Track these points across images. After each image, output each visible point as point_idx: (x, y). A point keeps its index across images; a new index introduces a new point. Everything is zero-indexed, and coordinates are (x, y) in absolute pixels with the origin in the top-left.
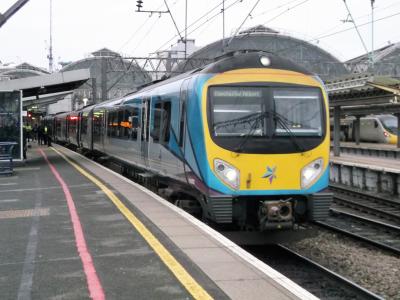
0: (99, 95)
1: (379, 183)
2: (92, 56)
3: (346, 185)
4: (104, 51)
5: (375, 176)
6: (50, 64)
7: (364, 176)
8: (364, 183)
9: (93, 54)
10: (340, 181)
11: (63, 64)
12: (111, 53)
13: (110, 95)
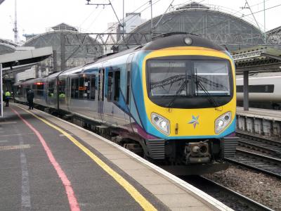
0: (59, 63)
1: (272, 129)
2: (53, 30)
3: (250, 132)
4: (63, 26)
5: (269, 124)
6: (16, 36)
7: (262, 125)
8: (262, 130)
9: (53, 28)
10: (246, 129)
11: (27, 37)
12: (69, 28)
13: (68, 63)
